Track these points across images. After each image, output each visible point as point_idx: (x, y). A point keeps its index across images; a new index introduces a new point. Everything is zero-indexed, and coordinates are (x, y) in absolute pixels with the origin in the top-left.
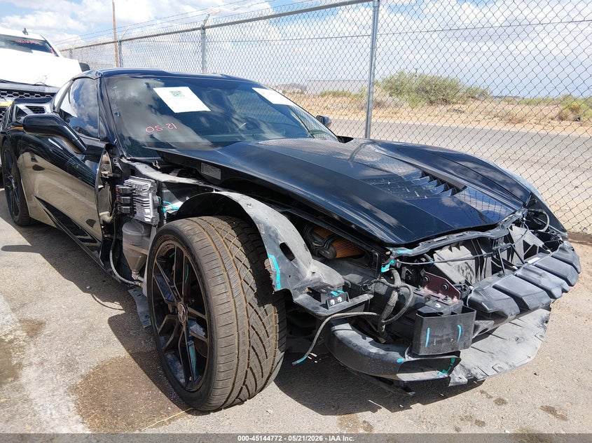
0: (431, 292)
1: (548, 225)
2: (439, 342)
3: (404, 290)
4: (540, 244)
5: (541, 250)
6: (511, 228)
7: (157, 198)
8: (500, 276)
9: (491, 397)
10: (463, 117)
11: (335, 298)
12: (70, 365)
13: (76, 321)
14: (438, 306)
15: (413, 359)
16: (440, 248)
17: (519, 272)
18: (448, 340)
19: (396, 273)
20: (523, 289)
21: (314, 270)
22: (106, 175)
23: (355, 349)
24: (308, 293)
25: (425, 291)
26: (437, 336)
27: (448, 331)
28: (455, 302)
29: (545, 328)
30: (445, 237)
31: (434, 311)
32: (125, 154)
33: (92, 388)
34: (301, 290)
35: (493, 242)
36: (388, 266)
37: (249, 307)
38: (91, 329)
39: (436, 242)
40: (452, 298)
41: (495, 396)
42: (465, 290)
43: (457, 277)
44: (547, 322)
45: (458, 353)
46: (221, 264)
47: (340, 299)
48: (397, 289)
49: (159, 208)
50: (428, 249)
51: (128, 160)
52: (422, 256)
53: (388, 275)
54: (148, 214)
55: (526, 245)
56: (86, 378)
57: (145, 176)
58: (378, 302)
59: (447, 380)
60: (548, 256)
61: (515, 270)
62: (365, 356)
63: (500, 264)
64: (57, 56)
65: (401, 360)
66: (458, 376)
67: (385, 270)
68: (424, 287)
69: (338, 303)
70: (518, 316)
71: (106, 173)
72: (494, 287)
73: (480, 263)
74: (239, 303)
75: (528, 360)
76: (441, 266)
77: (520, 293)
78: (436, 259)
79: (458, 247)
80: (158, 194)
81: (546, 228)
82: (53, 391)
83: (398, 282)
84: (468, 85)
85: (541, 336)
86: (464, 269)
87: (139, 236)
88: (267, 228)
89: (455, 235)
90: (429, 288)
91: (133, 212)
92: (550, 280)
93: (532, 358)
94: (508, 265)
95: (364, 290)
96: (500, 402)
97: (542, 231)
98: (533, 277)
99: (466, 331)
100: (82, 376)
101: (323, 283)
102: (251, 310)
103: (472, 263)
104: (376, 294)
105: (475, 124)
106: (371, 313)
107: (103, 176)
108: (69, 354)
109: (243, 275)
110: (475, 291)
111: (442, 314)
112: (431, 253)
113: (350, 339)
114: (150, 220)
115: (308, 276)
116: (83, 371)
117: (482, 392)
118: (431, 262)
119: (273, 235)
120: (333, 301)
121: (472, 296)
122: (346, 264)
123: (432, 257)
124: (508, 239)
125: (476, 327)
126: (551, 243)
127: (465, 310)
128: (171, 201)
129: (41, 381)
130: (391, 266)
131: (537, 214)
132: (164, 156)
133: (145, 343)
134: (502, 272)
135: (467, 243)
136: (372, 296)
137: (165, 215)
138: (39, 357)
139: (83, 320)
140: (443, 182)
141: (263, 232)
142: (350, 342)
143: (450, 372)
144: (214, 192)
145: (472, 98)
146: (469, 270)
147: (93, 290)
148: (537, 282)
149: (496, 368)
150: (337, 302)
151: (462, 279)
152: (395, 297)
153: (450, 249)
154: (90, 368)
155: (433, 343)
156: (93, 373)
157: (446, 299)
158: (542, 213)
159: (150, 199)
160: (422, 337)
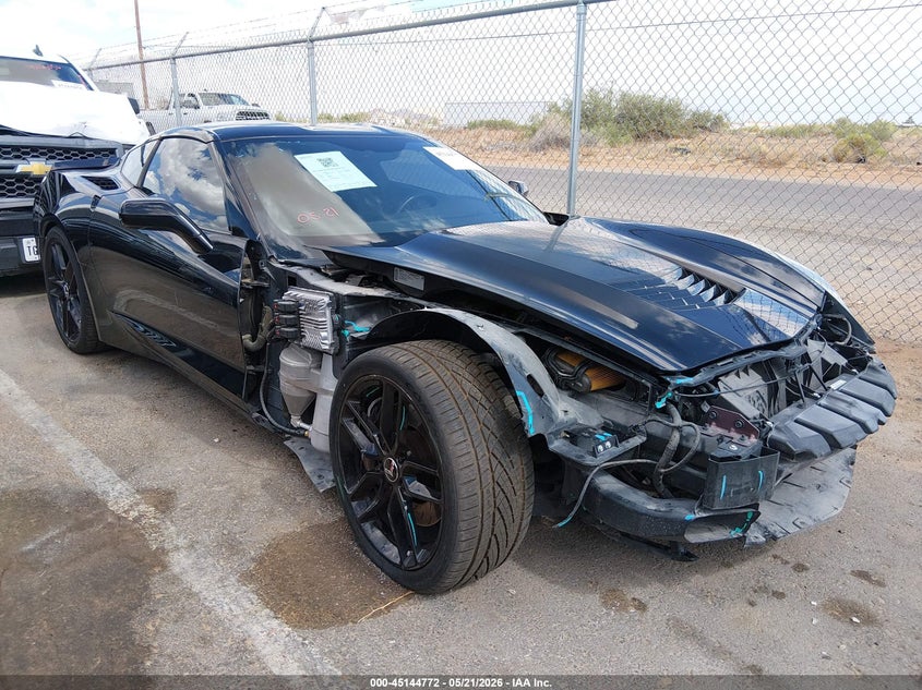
0: (720, 431)
1: (850, 335)
2: (737, 493)
3: (688, 430)
4: (842, 361)
5: (846, 370)
6: (806, 343)
7: (336, 317)
8: (800, 406)
9: (787, 563)
10: (691, 160)
11: (603, 443)
12: (230, 546)
13: (217, 488)
14: (734, 447)
15: (704, 515)
16: (726, 374)
17: (823, 401)
18: (747, 490)
19: (673, 409)
20: (833, 423)
21: (565, 408)
22: (248, 284)
23: (628, 506)
24: (565, 438)
25: (714, 430)
26: (735, 486)
27: (747, 478)
28: (752, 441)
29: (851, 471)
30: (731, 360)
31: (730, 454)
32: (274, 254)
33: (272, 574)
34: (556, 434)
35: (789, 363)
36: (664, 400)
37: (493, 459)
38: (242, 497)
39: (721, 367)
40: (749, 437)
41: (793, 561)
42: (764, 427)
43: (750, 411)
44: (852, 463)
45: (756, 506)
46: (455, 405)
47: (608, 444)
48: (679, 428)
49: (338, 330)
50: (712, 376)
51: (281, 263)
52: (704, 385)
53: (664, 411)
54: (325, 338)
55: (825, 363)
56: (260, 561)
57: (315, 288)
58: (653, 446)
59: (742, 539)
60: (856, 379)
61: (816, 399)
62: (642, 514)
63: (800, 392)
64: (91, 89)
65: (690, 517)
66: (755, 535)
67: (660, 405)
68: (710, 424)
69: (607, 450)
70: (828, 455)
71: (248, 281)
72: (796, 421)
73: (773, 391)
74: (481, 454)
75: (836, 512)
76: (729, 397)
77: (831, 429)
78: (722, 390)
79: (746, 371)
80: (337, 312)
81: (847, 340)
82: (221, 580)
83: (678, 421)
84: (693, 108)
85: (848, 482)
86: (755, 399)
87: (305, 368)
88: (511, 357)
89: (743, 357)
90: (718, 426)
91: (299, 336)
92: (861, 410)
93: (840, 509)
94: (809, 393)
95: (635, 431)
96: (800, 568)
97: (842, 343)
98: (842, 406)
99: (768, 478)
100: (253, 559)
101: (581, 425)
102: (495, 462)
103: (764, 392)
104: (649, 436)
105: (708, 170)
106: (644, 461)
107: (245, 285)
108: (225, 532)
109: (482, 417)
110: (776, 428)
111: (740, 457)
112: (715, 381)
113: (619, 494)
114: (327, 347)
115: (561, 415)
116: (253, 553)
117: (775, 557)
118: (716, 392)
119: (517, 365)
120: (600, 447)
121: (773, 434)
122: (602, 397)
123: (717, 386)
124: (806, 358)
125: (780, 472)
126: (858, 361)
127: (764, 452)
128: (354, 320)
129: (201, 569)
130: (667, 400)
131: (836, 321)
132: (337, 257)
133: (323, 512)
134: (801, 401)
135: (757, 366)
136: (645, 439)
137: (348, 339)
138: (185, 538)
139: (226, 486)
140: (701, 278)
141: (507, 363)
142: (620, 498)
143: (745, 531)
144: (426, 309)
145: (702, 127)
146: (761, 401)
147: (225, 444)
148: (846, 412)
149: (798, 523)
150: (605, 449)
151: (757, 413)
152: (675, 438)
153: (738, 375)
154: (260, 548)
155: (729, 494)
156: (267, 555)
157: (742, 439)
158: (841, 320)
159: (327, 318)
160: (718, 487)
